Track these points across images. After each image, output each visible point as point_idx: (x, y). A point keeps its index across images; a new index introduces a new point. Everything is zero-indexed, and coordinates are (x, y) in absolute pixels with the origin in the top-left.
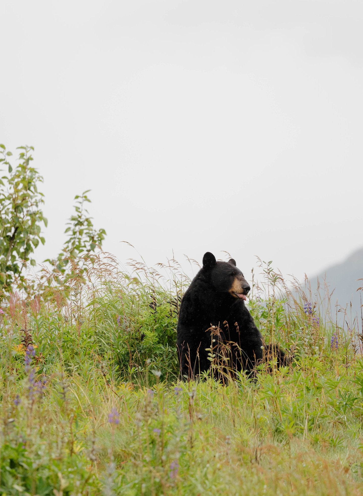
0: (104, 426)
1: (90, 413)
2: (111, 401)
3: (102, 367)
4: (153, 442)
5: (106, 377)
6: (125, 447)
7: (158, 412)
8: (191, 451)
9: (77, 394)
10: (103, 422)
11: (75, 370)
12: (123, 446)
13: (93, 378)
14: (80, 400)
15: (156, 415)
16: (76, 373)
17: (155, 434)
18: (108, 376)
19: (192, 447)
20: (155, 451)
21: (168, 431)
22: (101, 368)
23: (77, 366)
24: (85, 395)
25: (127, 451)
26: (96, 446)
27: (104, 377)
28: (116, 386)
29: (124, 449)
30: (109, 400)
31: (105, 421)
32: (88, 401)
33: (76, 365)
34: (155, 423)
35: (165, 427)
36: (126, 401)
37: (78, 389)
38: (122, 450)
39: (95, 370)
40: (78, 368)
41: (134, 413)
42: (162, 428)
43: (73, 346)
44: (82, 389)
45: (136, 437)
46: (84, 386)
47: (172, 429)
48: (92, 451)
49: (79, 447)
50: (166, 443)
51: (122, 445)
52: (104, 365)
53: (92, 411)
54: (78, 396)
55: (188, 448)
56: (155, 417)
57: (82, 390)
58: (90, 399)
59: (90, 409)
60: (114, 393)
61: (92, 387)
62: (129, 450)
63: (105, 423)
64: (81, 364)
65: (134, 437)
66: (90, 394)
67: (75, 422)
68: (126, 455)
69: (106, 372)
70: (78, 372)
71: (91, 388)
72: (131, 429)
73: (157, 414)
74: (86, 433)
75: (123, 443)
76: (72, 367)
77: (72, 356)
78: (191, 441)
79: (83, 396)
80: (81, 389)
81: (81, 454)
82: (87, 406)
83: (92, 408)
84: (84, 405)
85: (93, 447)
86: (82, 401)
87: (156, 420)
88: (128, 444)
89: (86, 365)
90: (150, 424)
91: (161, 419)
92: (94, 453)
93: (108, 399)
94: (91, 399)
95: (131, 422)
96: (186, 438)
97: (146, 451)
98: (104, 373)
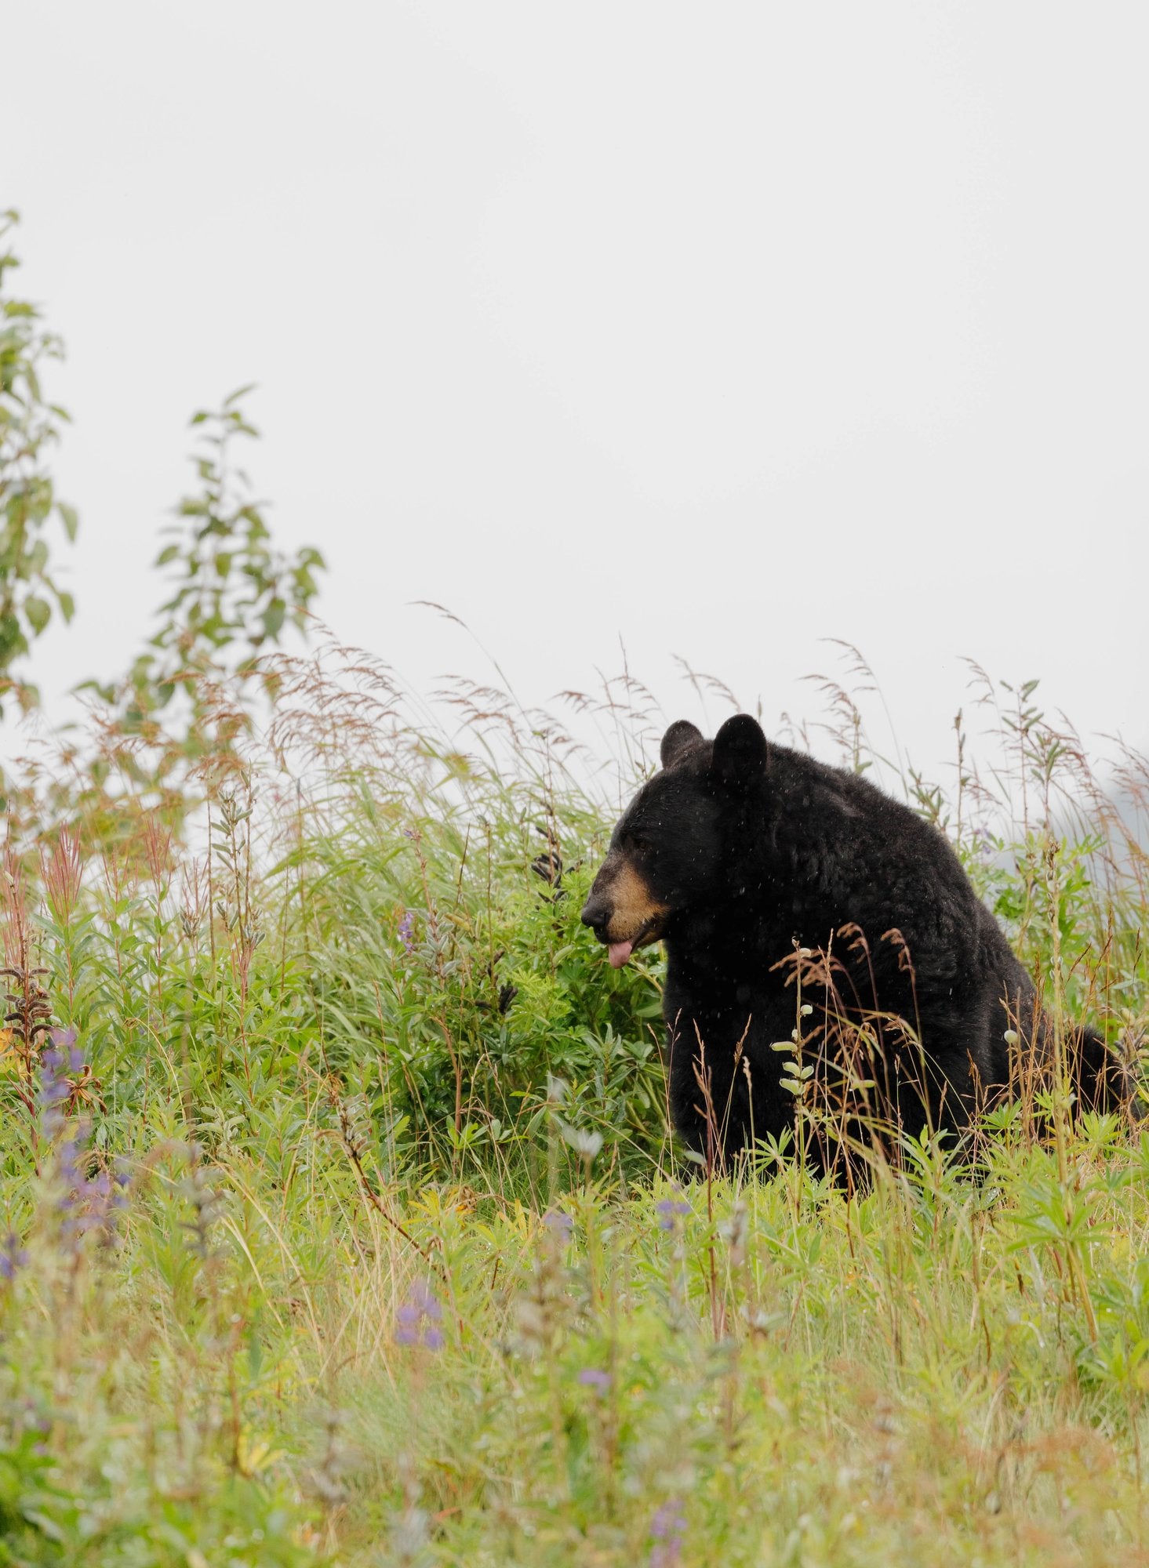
0: (358, 1363)
1: (299, 1311)
2: (385, 1261)
3: (345, 1124)
4: (572, 1426)
5: (362, 1163)
6: (450, 1450)
7: (591, 1302)
8: (728, 1460)
9: (244, 1232)
10: (354, 1347)
11: (230, 1134)
12: (442, 1447)
13: (306, 1168)
14: (257, 1257)
15: (583, 1314)
16: (236, 1148)
17: (578, 1396)
18: (368, 1160)
19: (734, 1447)
20: (582, 1465)
21: (635, 1381)
22: (340, 1125)
23: (239, 1119)
24: (278, 1235)
25: (459, 1470)
26: (340, 1445)
27: (352, 1163)
28: (403, 1199)
29: (444, 1459)
30: (378, 1257)
31: (359, 1343)
32: (288, 1262)
33: (230, 1117)
34: (581, 1347)
35: (621, 1364)
36: (450, 1262)
37: (248, 1212)
38: (438, 1464)
39: (315, 1134)
40: (240, 1127)
41: (481, 1311)
42: (607, 1369)
43: (221, 1035)
44: (262, 1213)
45: (493, 1410)
46: (268, 1198)
47: (652, 1373)
48: (325, 1466)
49: (264, 1447)
50: (627, 1431)
51: (436, 1441)
52: (352, 1112)
53: (309, 1302)
54: (248, 1245)
55: (722, 1449)
56: (578, 1323)
57: (266, 1218)
58: (298, 1253)
59: (299, 1297)
60: (396, 1230)
61: (304, 1203)
62: (466, 1458)
63: (364, 1354)
64: (252, 1109)
65: (487, 1405)
66: (296, 1235)
67: (249, 1348)
68: (451, 1480)
69: (362, 1142)
70: (243, 1145)
71: (299, 1208)
72: (472, 1375)
73: (588, 1310)
74: (283, 1396)
75: (442, 1436)
76: (218, 1122)
77: (214, 1077)
78: (728, 1423)
79: (266, 1243)
80: (261, 1211)
81: (268, 1480)
82: (282, 1283)
83: (305, 1290)
84: (273, 1277)
85: (329, 1449)
86: (262, 1260)
87: (586, 1337)
88: (462, 1436)
89: (278, 1115)
90: (558, 1352)
91: (607, 1332)
92: (336, 1470)
93: (371, 1254)
94: (301, 1256)
95: (470, 1347)
96: (708, 1413)
97: (546, 1463)
98: (355, 1146)
